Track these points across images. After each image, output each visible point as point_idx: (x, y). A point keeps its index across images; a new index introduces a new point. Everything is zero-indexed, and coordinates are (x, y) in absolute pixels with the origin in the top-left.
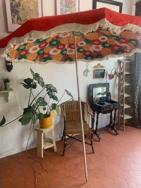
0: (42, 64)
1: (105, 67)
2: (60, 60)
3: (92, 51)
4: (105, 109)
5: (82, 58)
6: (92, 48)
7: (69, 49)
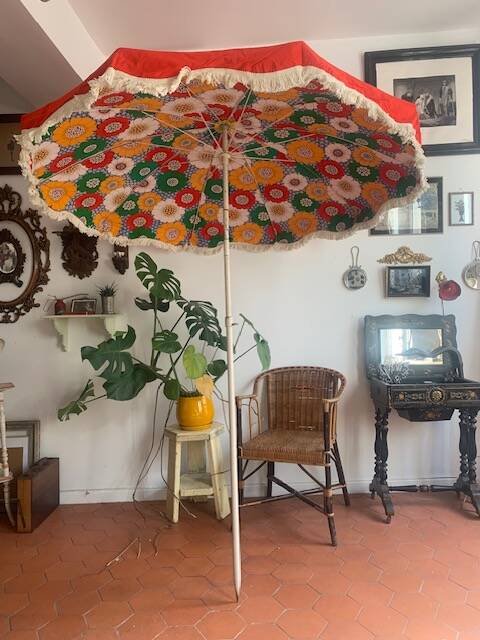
0: (205, 253)
1: (430, 259)
2: (257, 240)
3: (342, 202)
4: (401, 397)
5: (318, 230)
6: (336, 192)
7: (269, 205)
